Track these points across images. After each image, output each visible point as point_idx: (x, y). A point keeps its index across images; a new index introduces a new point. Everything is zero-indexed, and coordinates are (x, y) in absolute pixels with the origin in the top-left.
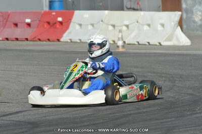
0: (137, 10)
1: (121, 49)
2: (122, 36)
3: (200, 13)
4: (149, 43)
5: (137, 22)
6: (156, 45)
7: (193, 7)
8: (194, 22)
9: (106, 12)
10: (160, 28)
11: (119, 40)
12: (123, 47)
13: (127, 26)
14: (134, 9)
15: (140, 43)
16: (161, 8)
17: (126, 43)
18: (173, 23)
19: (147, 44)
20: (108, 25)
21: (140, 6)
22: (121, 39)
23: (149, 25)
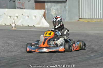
0: (22, 9)
1: (14, 28)
2: (14, 22)
3: (54, 11)
4: (28, 25)
5: (22, 15)
6: (32, 26)
7: (51, 7)
8: (52, 15)
9: (7, 9)
10: (34, 18)
11: (13, 24)
12: (15, 27)
13: (17, 17)
14: (21, 8)
15: (24, 25)
16: (35, 8)
17: (17, 25)
18: (40, 16)
19: (27, 26)
20: (7, 16)
21: (24, 6)
22: (14, 23)
23: (28, 16)
